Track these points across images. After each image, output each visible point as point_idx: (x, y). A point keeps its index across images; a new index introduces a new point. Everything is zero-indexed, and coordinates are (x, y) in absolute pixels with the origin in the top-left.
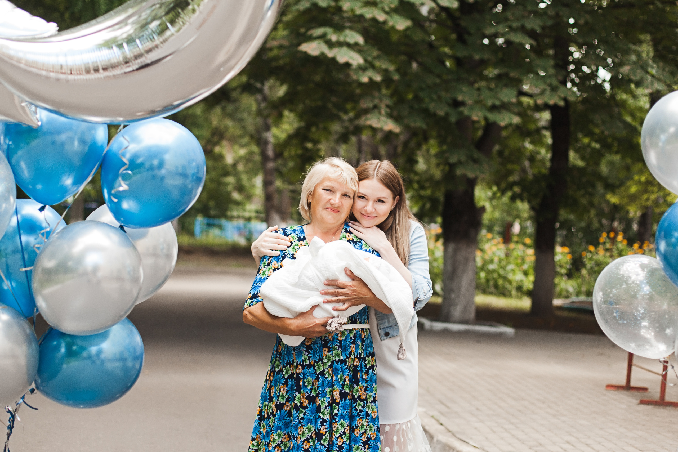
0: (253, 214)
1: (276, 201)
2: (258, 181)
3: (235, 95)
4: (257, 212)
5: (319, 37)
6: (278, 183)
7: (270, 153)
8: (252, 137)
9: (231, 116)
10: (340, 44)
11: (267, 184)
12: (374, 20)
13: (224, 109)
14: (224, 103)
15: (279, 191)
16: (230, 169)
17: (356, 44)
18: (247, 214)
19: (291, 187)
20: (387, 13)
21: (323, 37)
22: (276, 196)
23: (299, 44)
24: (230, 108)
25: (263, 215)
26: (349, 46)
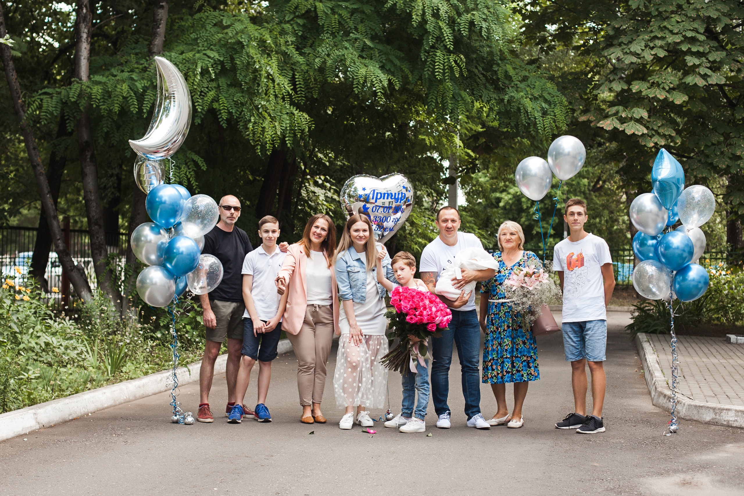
21: (616, 115)
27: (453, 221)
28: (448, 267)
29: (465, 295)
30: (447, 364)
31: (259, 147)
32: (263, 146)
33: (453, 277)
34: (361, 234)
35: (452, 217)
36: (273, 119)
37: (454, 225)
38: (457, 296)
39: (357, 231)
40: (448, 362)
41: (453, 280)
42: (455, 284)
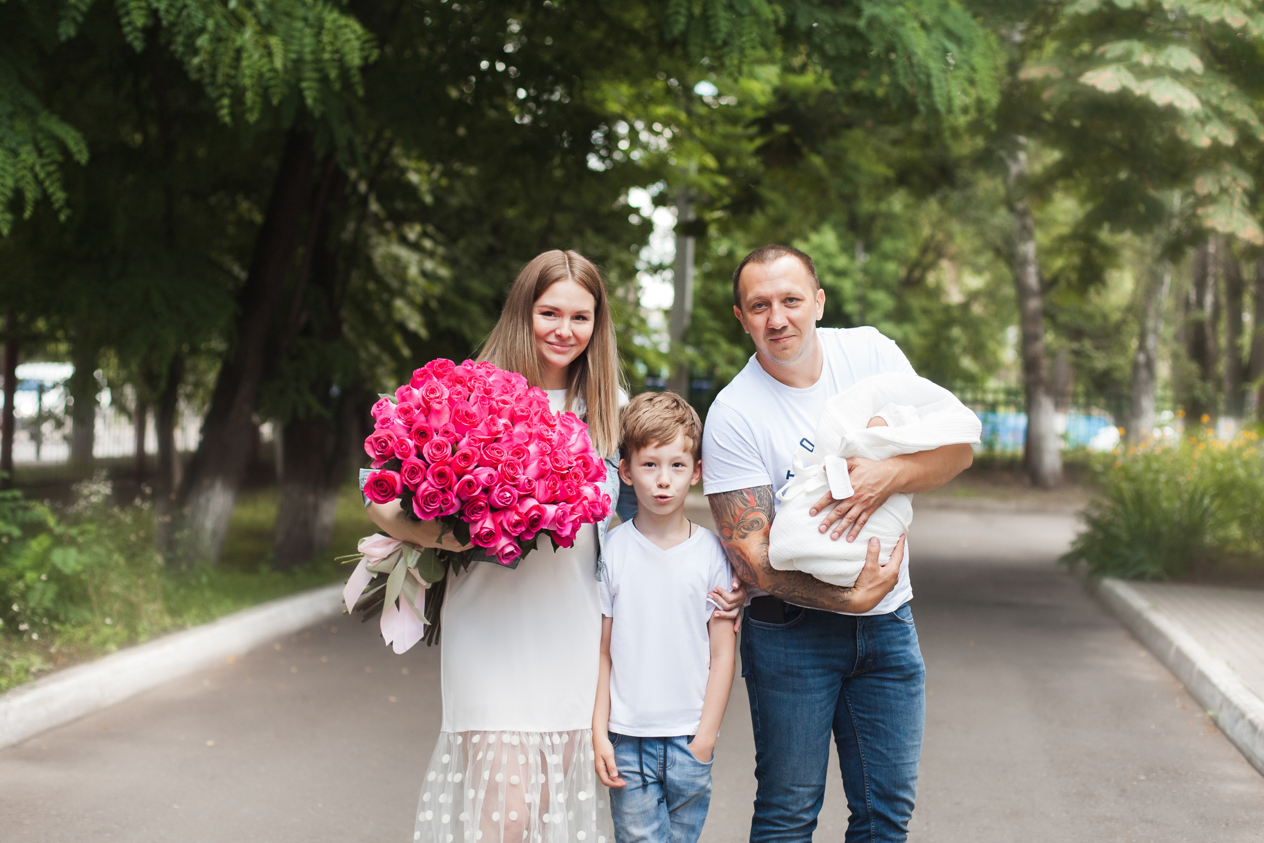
0: (1001, 397)
1: (1044, 373)
2: (1012, 334)
3: (964, 173)
4: (1009, 392)
5: (1118, 60)
6: (1049, 338)
7: (1032, 280)
8: (998, 252)
9: (959, 213)
10: (1156, 72)
11: (1027, 340)
12: (1222, 24)
13: (943, 202)
14: (945, 190)
15: (1052, 354)
16: (956, 313)
17: (1189, 72)
18: (990, 397)
19: (1075, 345)
20: (1247, 12)
21: (1124, 59)
22: (1045, 363)
23: (1080, 74)
24: (956, 197)
25: (1021, 399)
26: (1177, 75)
27: (789, 300)
28: (799, 464)
29: (883, 558)
30: (806, 810)
31: (226, 101)
32: (238, 98)
33: (819, 498)
34: (566, 327)
35: (785, 286)
36: (267, 29)
37: (795, 314)
38: (855, 567)
39: (550, 313)
40: (809, 804)
41: (818, 510)
42: (829, 524)
